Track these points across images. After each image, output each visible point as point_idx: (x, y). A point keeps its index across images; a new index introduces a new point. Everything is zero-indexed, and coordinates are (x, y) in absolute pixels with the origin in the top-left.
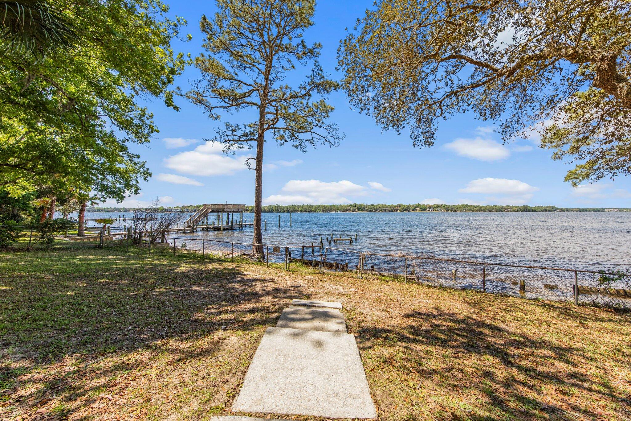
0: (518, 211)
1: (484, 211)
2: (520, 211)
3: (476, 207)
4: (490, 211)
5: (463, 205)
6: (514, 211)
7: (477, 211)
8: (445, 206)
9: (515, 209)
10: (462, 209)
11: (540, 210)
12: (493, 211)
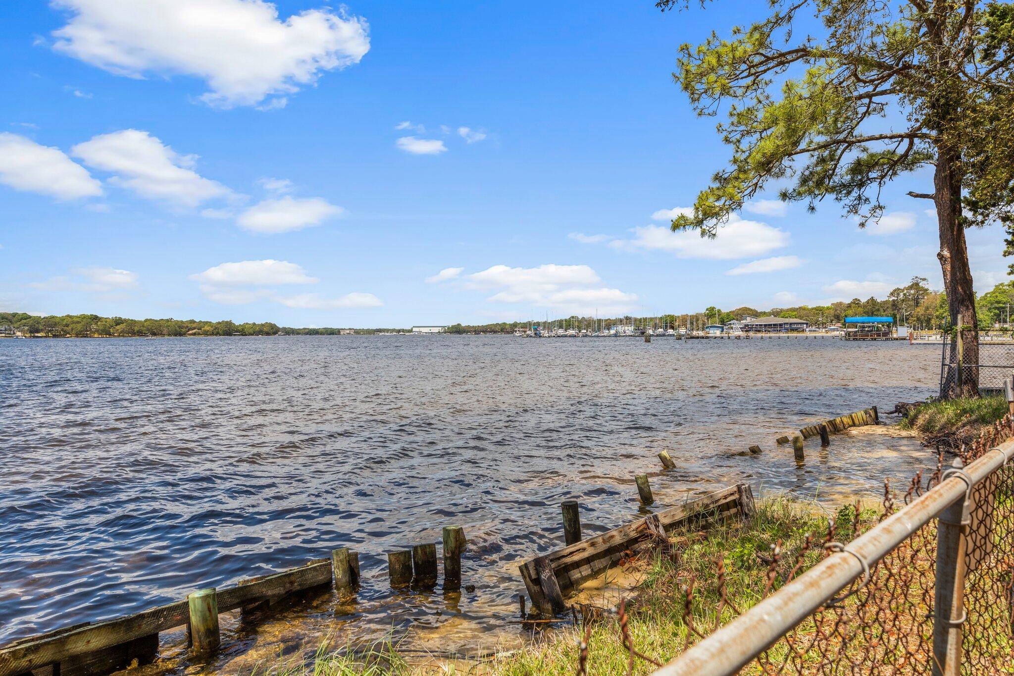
0: (213, 334)
1: (140, 333)
2: (218, 334)
3: (118, 321)
4: (154, 334)
5: (84, 317)
6: (206, 334)
7: (122, 334)
8: (26, 317)
9: (207, 328)
10: (79, 327)
11: (251, 331)
12: (163, 335)
